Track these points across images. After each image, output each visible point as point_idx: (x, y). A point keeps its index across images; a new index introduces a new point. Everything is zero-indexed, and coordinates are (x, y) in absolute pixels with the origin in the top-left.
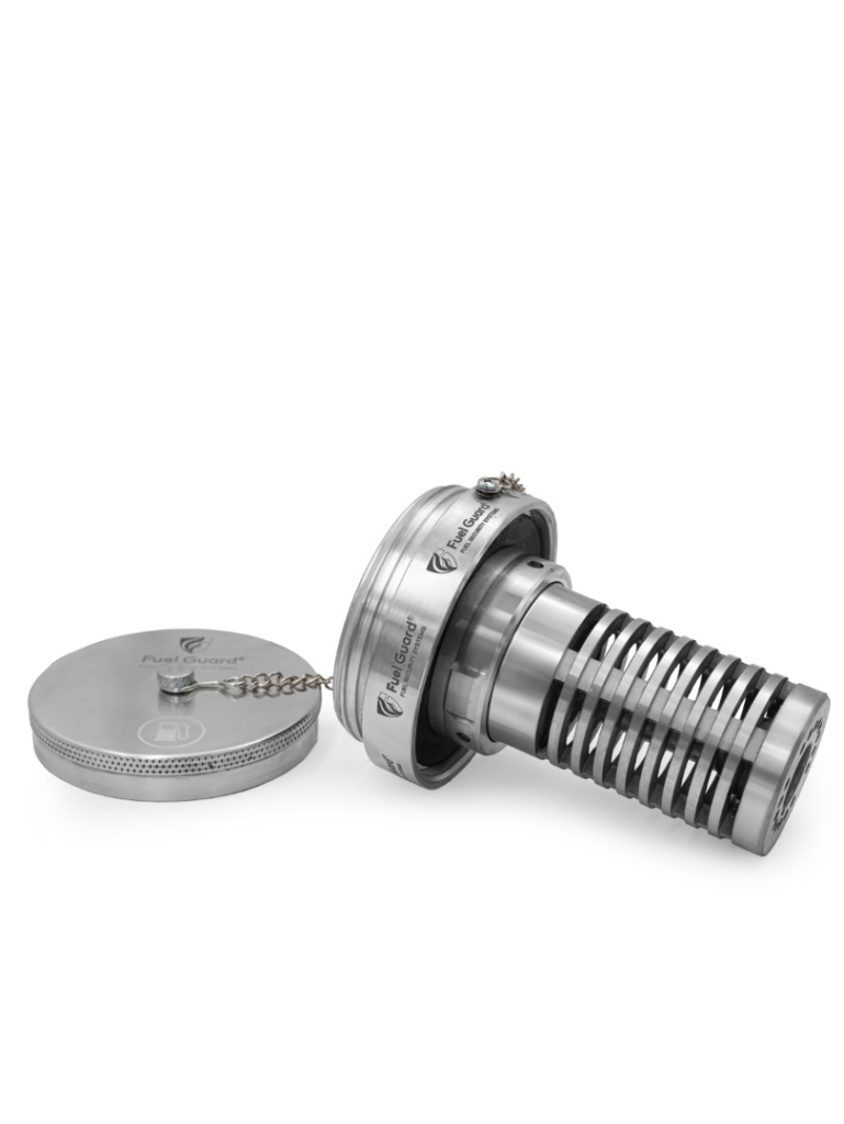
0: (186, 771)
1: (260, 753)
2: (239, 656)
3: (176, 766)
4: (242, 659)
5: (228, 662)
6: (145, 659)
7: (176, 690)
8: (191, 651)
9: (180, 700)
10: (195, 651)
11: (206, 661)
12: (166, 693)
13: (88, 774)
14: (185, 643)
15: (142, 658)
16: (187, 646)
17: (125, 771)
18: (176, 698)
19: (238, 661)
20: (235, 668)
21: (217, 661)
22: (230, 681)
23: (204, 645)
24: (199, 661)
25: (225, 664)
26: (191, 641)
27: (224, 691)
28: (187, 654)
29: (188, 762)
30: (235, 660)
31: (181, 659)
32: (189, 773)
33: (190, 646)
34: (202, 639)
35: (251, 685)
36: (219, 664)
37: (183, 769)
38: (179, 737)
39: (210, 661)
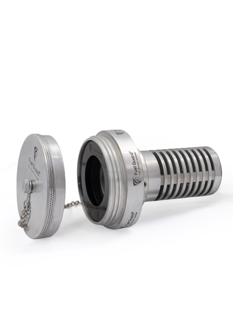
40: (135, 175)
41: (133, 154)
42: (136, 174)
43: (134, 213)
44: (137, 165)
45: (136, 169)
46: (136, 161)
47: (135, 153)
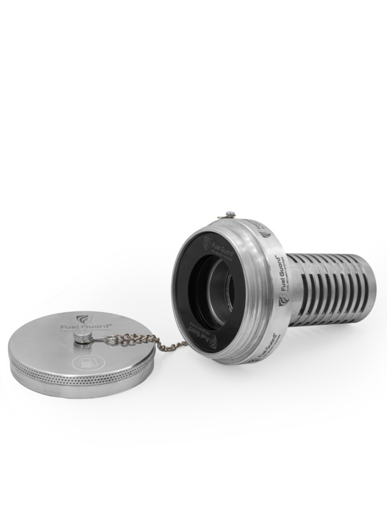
0: (100, 382)
1: (134, 371)
2: (108, 324)
3: (95, 380)
4: (110, 325)
5: (104, 327)
6: (62, 327)
7: (82, 342)
8: (83, 322)
9: (84, 347)
10: (85, 322)
11: (93, 327)
12: (77, 344)
13: (48, 387)
14: (79, 319)
15: (60, 327)
16: (81, 320)
17: (69, 384)
18: (82, 346)
19: (109, 326)
20: (109, 330)
21: (98, 327)
22: (109, 337)
23: (89, 319)
24: (90, 327)
25: (103, 328)
26: (82, 317)
27: (107, 342)
28: (83, 324)
29: (101, 378)
30: (107, 325)
31: (80, 326)
32: (101, 383)
33: (83, 320)
34: (87, 316)
35: (120, 340)
36: (100, 328)
37: (98, 381)
38: (93, 365)
39: (95, 327)
40: (282, 290)
41: (280, 260)
42: (284, 290)
43: (276, 336)
44: (285, 277)
45: (283, 282)
46: (284, 271)
47: (282, 258)
